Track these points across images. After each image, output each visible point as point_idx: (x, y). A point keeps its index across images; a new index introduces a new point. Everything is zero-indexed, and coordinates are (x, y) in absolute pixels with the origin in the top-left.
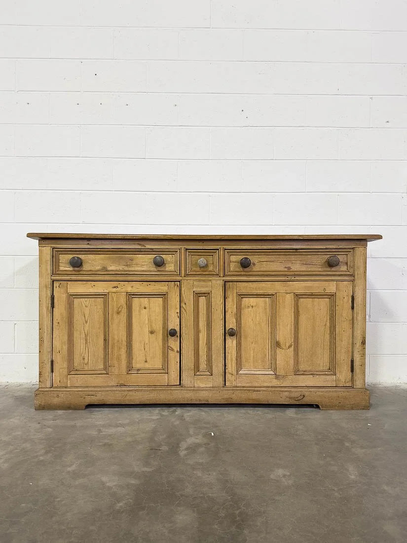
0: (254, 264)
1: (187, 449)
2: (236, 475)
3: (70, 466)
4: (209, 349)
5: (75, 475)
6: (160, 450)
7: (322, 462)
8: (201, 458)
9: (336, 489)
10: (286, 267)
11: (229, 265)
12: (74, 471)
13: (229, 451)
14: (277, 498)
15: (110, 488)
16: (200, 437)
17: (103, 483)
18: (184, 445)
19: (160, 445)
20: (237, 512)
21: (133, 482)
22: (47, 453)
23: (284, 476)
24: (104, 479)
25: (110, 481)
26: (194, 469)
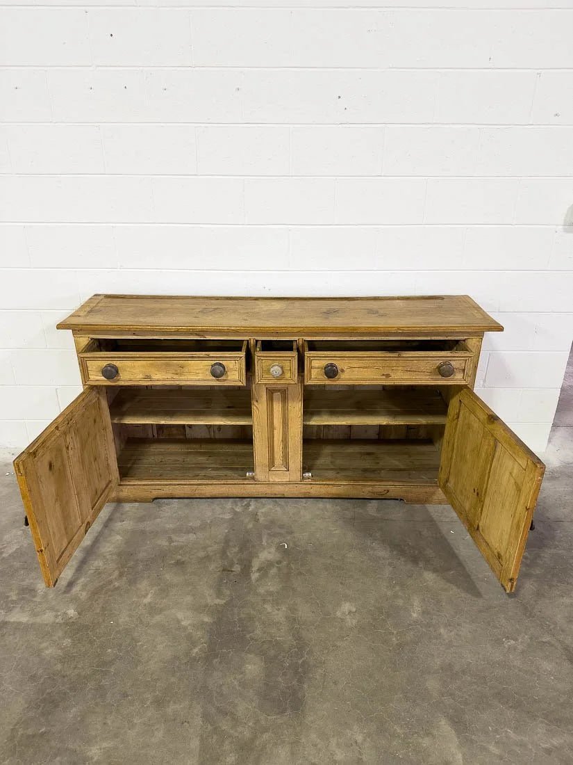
0: (343, 371)
1: (259, 570)
2: (305, 612)
3: (145, 596)
4: (285, 447)
5: (153, 610)
6: (232, 571)
7: (389, 593)
8: (272, 586)
9: (395, 632)
10: (383, 375)
11: (310, 372)
12: (150, 603)
13: (300, 574)
14: (338, 644)
15: (185, 628)
16: (273, 550)
17: (179, 621)
18: (256, 564)
19: (232, 565)
20: (300, 662)
21: (207, 619)
22: (121, 575)
23: (350, 612)
24: (180, 615)
25: (186, 618)
26: (264, 601)
